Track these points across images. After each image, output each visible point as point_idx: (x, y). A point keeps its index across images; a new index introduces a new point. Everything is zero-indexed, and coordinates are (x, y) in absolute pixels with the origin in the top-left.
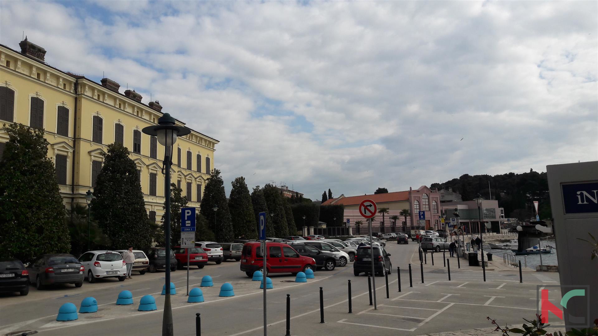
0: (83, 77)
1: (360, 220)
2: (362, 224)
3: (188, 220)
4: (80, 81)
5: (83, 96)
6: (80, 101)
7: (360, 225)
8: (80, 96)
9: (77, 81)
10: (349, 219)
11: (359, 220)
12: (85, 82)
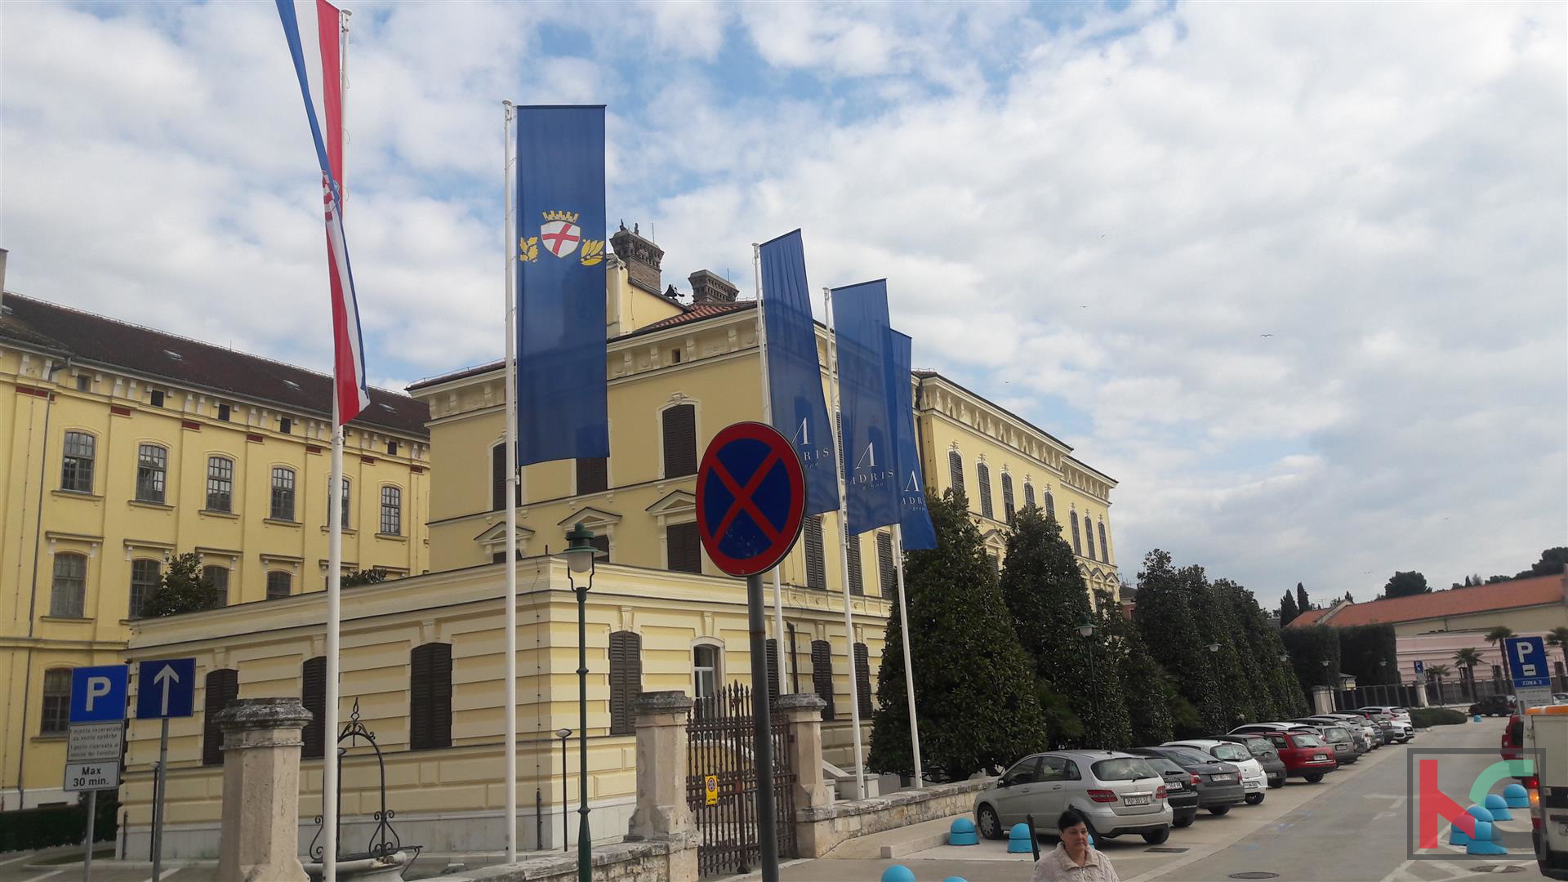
0: (935, 375)
1: (1442, 664)
2: (1448, 674)
3: (1527, 662)
4: (928, 382)
5: (935, 413)
6: (929, 424)
7: (1443, 676)
8: (928, 413)
9: (921, 383)
10: (1421, 662)
11: (1438, 664)
12: (938, 383)
